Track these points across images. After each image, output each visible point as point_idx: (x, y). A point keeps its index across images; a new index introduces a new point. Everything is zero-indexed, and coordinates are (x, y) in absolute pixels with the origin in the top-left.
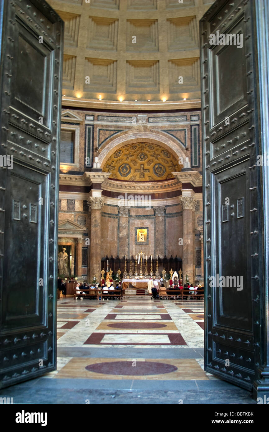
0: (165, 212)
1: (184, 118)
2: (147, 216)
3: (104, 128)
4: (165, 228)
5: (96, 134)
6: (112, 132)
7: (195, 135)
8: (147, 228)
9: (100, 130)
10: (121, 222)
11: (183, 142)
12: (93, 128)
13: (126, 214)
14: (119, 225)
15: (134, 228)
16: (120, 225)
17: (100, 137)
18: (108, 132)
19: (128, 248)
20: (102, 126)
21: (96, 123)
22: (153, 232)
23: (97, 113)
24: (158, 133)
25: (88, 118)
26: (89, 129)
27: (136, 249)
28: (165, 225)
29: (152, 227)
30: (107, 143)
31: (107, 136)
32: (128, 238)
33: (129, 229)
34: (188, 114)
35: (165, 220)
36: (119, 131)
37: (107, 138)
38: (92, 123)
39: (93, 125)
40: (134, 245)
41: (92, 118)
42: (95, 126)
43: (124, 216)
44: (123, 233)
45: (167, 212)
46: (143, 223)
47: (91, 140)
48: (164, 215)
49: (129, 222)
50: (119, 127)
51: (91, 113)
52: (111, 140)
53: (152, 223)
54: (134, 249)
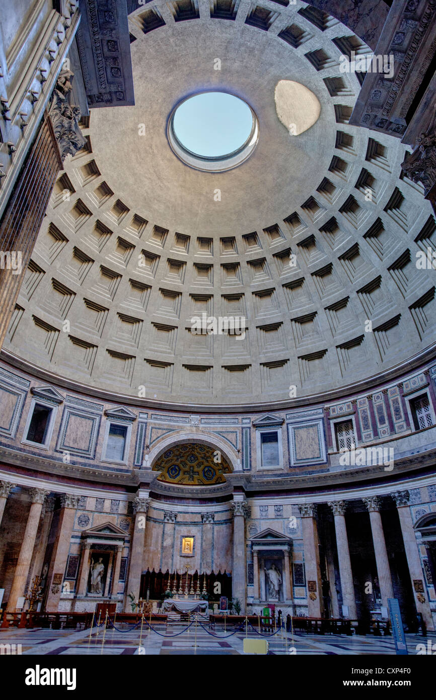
0: (213, 519)
1: (236, 421)
2: (195, 524)
3: (157, 426)
4: (213, 538)
5: (149, 432)
6: (164, 431)
7: (246, 438)
8: (194, 537)
9: (152, 428)
10: (166, 529)
11: (235, 444)
12: (146, 426)
13: (173, 521)
14: (163, 533)
15: (179, 536)
16: (165, 532)
17: (152, 435)
18: (160, 431)
19: (172, 560)
20: (155, 424)
21: (149, 421)
22: (199, 541)
23: (151, 412)
24: (210, 434)
25: (141, 415)
26: (142, 426)
27: (180, 561)
28: (213, 533)
29: (198, 536)
30: (159, 442)
31: (159, 435)
32: (173, 547)
33: (174, 537)
34: (240, 417)
35: (213, 528)
36: (171, 430)
37: (158, 437)
38: (145, 421)
39: (146, 423)
40: (179, 557)
41: (145, 416)
42: (148, 424)
43: (170, 521)
44: (168, 542)
45: (215, 519)
46: (189, 531)
47: (143, 438)
48: (212, 522)
49: (174, 529)
50: (171, 426)
51: (145, 411)
52: (163, 439)
53: (199, 531)
54: (178, 561)
